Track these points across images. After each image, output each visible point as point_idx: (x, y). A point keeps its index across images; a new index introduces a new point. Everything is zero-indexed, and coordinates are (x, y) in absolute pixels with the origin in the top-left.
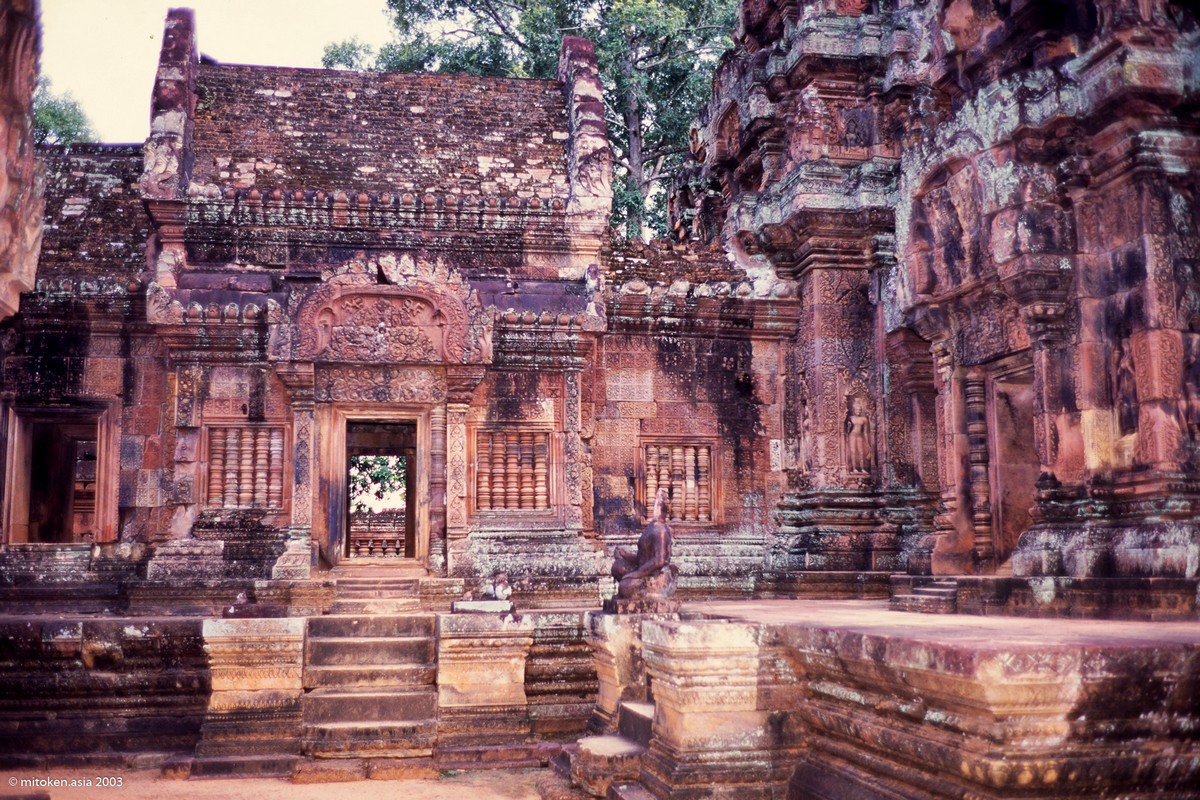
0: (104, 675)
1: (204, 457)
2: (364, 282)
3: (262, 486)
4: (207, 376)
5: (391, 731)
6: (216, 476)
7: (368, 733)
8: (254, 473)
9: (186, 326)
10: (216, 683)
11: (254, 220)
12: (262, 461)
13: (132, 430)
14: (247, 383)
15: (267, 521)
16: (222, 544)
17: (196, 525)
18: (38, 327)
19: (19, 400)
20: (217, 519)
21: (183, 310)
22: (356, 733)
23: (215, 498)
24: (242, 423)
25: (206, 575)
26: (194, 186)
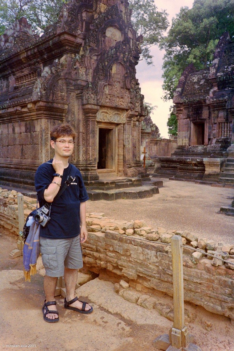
0: (195, 167)
1: (218, 128)
3: (228, 133)
4: (219, 113)
5: (232, 180)
6: (220, 132)
7: (228, 180)
8: (227, 131)
9: (213, 103)
10: (206, 169)
11: (230, 78)
12: (228, 129)
13: (210, 124)
14: (225, 113)
15: (229, 140)
16: (220, 145)
17: (216, 141)
18: (195, 106)
19: (193, 120)
20: (220, 140)
21: (212, 100)
22: (226, 180)
23: (220, 136)
24: (225, 121)
25: (216, 151)
26: (218, 74)
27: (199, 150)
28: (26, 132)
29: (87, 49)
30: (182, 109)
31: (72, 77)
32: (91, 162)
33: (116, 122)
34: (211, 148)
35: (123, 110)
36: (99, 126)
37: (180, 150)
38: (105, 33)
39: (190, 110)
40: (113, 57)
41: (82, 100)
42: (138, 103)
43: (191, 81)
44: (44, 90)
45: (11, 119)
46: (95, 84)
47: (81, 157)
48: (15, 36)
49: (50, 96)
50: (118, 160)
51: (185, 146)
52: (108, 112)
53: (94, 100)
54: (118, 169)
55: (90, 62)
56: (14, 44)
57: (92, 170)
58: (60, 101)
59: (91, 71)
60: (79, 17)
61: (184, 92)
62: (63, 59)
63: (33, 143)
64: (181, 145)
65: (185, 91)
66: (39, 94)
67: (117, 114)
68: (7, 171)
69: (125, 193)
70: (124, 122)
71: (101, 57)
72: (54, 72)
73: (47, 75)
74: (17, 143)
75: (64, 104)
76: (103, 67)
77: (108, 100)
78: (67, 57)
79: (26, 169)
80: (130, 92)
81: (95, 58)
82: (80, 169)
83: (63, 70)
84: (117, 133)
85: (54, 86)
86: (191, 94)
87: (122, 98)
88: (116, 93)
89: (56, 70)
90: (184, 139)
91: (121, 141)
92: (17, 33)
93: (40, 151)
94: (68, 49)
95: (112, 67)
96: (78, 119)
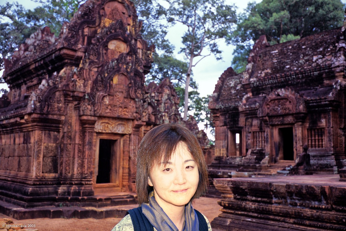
1: (252, 138)
2: (274, 96)
3: (263, 144)
4: (252, 121)
6: (255, 142)
8: (262, 141)
9: (246, 111)
11: (263, 84)
12: (263, 138)
14: (259, 122)
15: (263, 152)
16: (255, 157)
17: (251, 153)
18: (231, 113)
19: (229, 128)
20: (255, 151)
21: (245, 107)
23: (255, 147)
24: (259, 130)
25: (251, 163)
26: (251, 80)
27: (236, 161)
28: (24, 143)
29: (86, 62)
30: (218, 115)
31: (69, 88)
32: (86, 175)
33: (120, 132)
34: (246, 160)
35: (128, 120)
36: (100, 136)
37: (217, 162)
38: (107, 46)
39: (227, 117)
40: (114, 69)
41: (80, 111)
42: (145, 112)
43: (228, 86)
44: (39, 102)
45: (13, 129)
46: (92, 95)
47: (75, 169)
48: (36, 44)
49: (44, 107)
50: (123, 173)
51: (223, 156)
52: (110, 123)
53: (90, 111)
54: (122, 183)
55: (89, 75)
56: (34, 53)
57: (86, 184)
58: (56, 112)
59: (90, 82)
60: (80, 33)
61: (220, 97)
62: (62, 72)
63: (28, 154)
64: (219, 155)
65: (222, 97)
66: (33, 106)
67: (121, 124)
68: (5, 184)
69: (118, 211)
70: (130, 133)
71: (102, 69)
72: (51, 84)
73: (43, 88)
74: (16, 154)
75: (60, 115)
76: (102, 78)
77: (108, 111)
78: (67, 70)
79: (20, 182)
80: (135, 102)
81: (96, 70)
82: (74, 183)
83: (61, 82)
84: (122, 143)
85: (51, 98)
86: (227, 100)
87: (125, 108)
88: (118, 103)
89: (53, 83)
90: (222, 150)
91: (126, 153)
92: (38, 42)
93: (32, 164)
94: (67, 62)
95: (112, 78)
96: (75, 130)
